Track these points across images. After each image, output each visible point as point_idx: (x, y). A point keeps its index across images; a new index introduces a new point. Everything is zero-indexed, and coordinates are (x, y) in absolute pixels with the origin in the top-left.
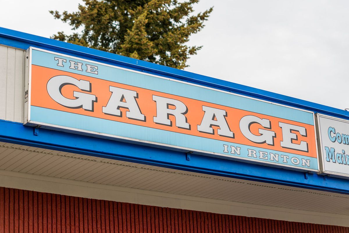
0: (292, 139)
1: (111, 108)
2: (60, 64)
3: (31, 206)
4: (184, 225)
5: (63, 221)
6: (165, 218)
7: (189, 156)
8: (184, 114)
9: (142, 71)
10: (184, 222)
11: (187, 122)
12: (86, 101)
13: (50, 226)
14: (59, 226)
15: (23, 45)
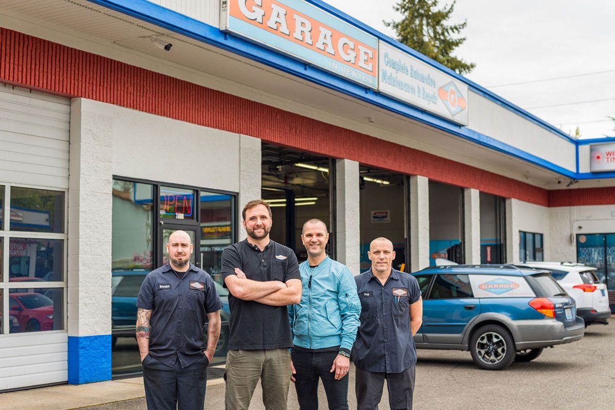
0: (365, 60)
1: (272, 22)
7: (307, 67)
8: (310, 32)
11: (311, 39)
12: (259, 14)
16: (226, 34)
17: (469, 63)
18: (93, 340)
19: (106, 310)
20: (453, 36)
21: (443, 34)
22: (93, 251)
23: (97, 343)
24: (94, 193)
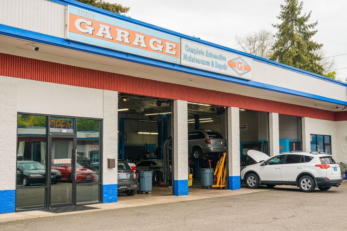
0: (170, 49)
1: (100, 34)
2: (80, 13)
3: (59, 70)
4: (120, 81)
5: (72, 77)
6: (112, 77)
7: (128, 55)
8: (128, 37)
9: (104, 15)
10: (120, 79)
11: (129, 40)
12: (90, 30)
13: (66, 79)
14: (70, 79)
15: (64, 3)
16: (68, 41)
17: (319, 43)
18: (3, 193)
19: (12, 177)
20: (311, 30)
21: (304, 29)
22: (4, 149)
23: (6, 194)
24: (5, 121)
